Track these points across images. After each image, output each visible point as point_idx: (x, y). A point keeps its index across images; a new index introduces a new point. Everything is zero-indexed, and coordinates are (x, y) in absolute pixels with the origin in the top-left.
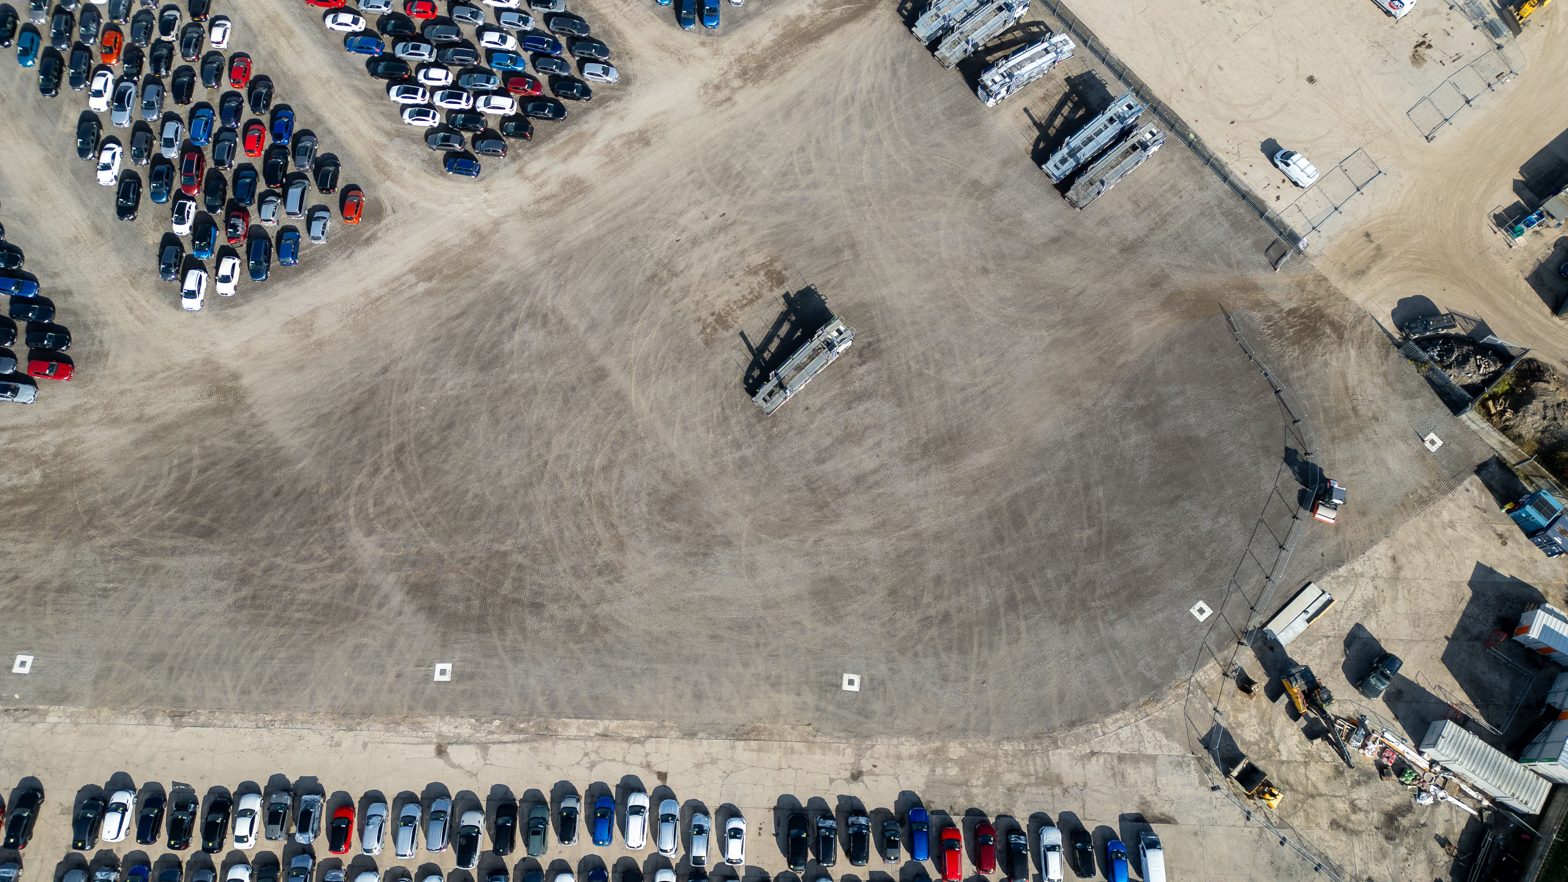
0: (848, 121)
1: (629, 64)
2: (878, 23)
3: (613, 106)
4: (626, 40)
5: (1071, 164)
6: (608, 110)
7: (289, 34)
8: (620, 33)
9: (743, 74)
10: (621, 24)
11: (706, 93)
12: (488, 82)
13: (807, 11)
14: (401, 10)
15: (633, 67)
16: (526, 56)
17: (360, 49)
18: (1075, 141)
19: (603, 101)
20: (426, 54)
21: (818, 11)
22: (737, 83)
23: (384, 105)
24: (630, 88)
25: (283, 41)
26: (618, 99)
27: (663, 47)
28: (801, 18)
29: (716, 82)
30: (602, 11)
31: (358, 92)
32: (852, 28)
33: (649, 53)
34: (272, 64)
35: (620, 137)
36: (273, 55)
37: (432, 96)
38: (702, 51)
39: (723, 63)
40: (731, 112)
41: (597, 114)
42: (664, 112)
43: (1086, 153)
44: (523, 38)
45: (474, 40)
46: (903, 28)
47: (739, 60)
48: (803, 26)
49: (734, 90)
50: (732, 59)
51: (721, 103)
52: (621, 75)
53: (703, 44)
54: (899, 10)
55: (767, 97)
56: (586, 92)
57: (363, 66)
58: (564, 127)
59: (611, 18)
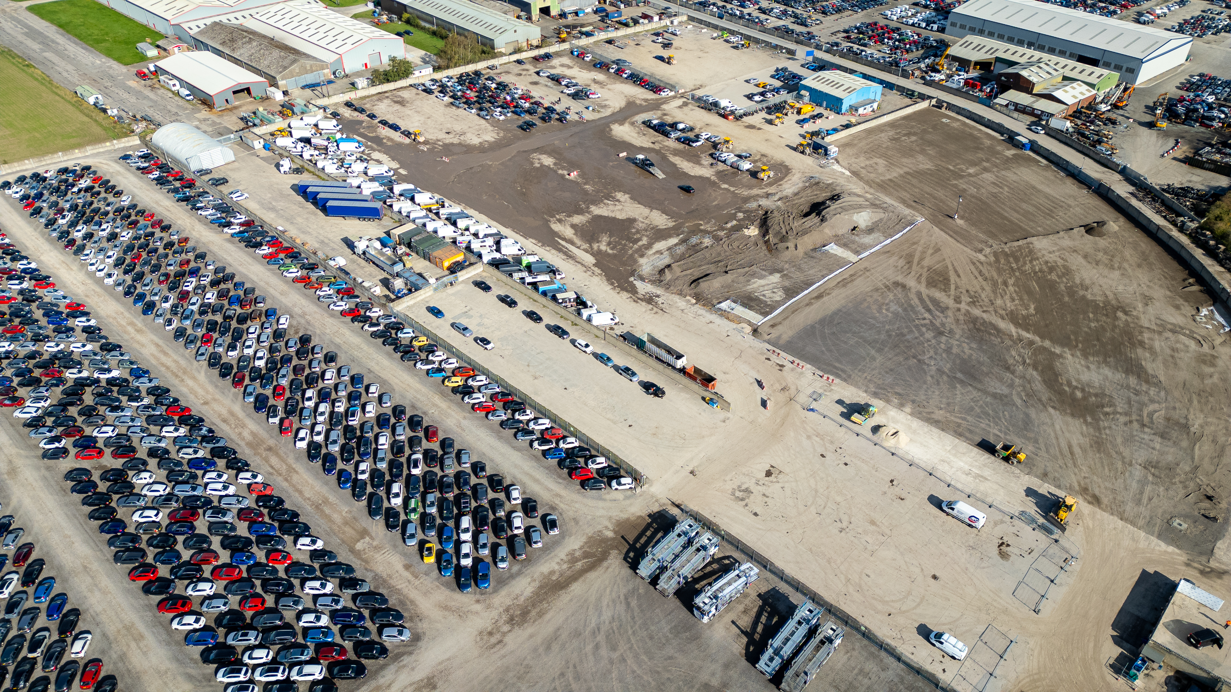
0: (597, 647)
1: (420, 624)
2: (610, 570)
3: (406, 660)
4: (417, 606)
5: (777, 661)
6: (401, 664)
7: (139, 638)
8: (412, 602)
9: (511, 620)
10: (413, 595)
11: (482, 639)
12: (302, 654)
13: (557, 567)
14: (236, 607)
15: (422, 626)
16: (336, 629)
17: (197, 643)
18: (777, 642)
19: (398, 657)
20: (252, 638)
21: (565, 566)
22: (506, 628)
23: (211, 686)
24: (420, 644)
25: (133, 645)
26: (410, 653)
27: (446, 608)
28: (552, 572)
29: (489, 629)
30: (399, 587)
31: (190, 678)
32: (592, 575)
33: (435, 614)
34: (120, 665)
35: (411, 685)
36: (123, 657)
37: (253, 673)
38: (478, 607)
39: (494, 614)
40: (502, 652)
41: (392, 668)
42: (448, 659)
43: (787, 651)
44: (334, 615)
45: (293, 622)
46: (630, 571)
47: (507, 610)
48: (554, 578)
49: (504, 634)
50: (501, 610)
51: (494, 646)
52: (412, 634)
53: (478, 601)
54: (625, 559)
55: (531, 636)
56: (384, 651)
57: (197, 656)
58: (364, 683)
59: (405, 591)
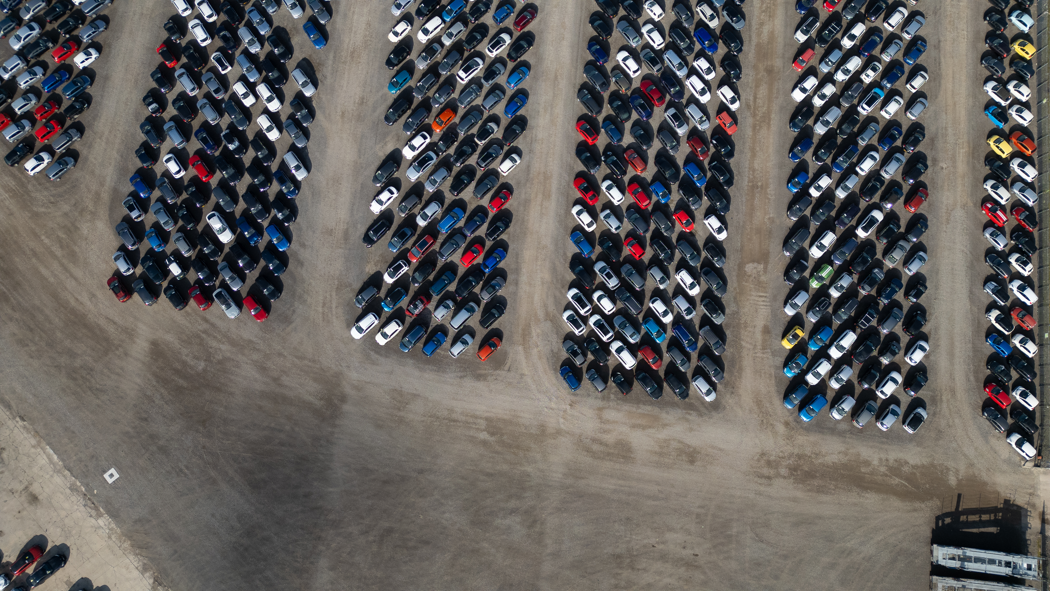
0: (833, 566)
1: (728, 396)
3: (693, 416)
4: (740, 377)
6: (688, 416)
7: (547, 196)
8: (741, 369)
9: (793, 469)
10: (747, 363)
11: (758, 460)
12: (631, 336)
13: (876, 462)
14: (623, 236)
15: (729, 400)
16: (670, 333)
17: (577, 243)
19: (691, 407)
20: (613, 283)
21: (883, 469)
22: (783, 471)
23: (561, 292)
24: (714, 413)
25: (540, 196)
26: (701, 415)
27: (759, 403)
28: (867, 463)
29: (772, 458)
30: (744, 344)
31: (554, 270)
32: (896, 502)
33: (747, 399)
34: (522, 208)
35: (680, 442)
36: (527, 203)
37: (592, 315)
38: (781, 429)
39: (788, 449)
40: (762, 488)
41: (678, 413)
42: (720, 450)
44: (678, 321)
45: (648, 294)
47: (800, 457)
48: (863, 470)
49: (778, 475)
50: (796, 451)
51: (761, 476)
52: (716, 399)
53: (787, 424)
55: (795, 500)
56: (684, 395)
57: (570, 255)
58: (652, 404)
59: (745, 353)
